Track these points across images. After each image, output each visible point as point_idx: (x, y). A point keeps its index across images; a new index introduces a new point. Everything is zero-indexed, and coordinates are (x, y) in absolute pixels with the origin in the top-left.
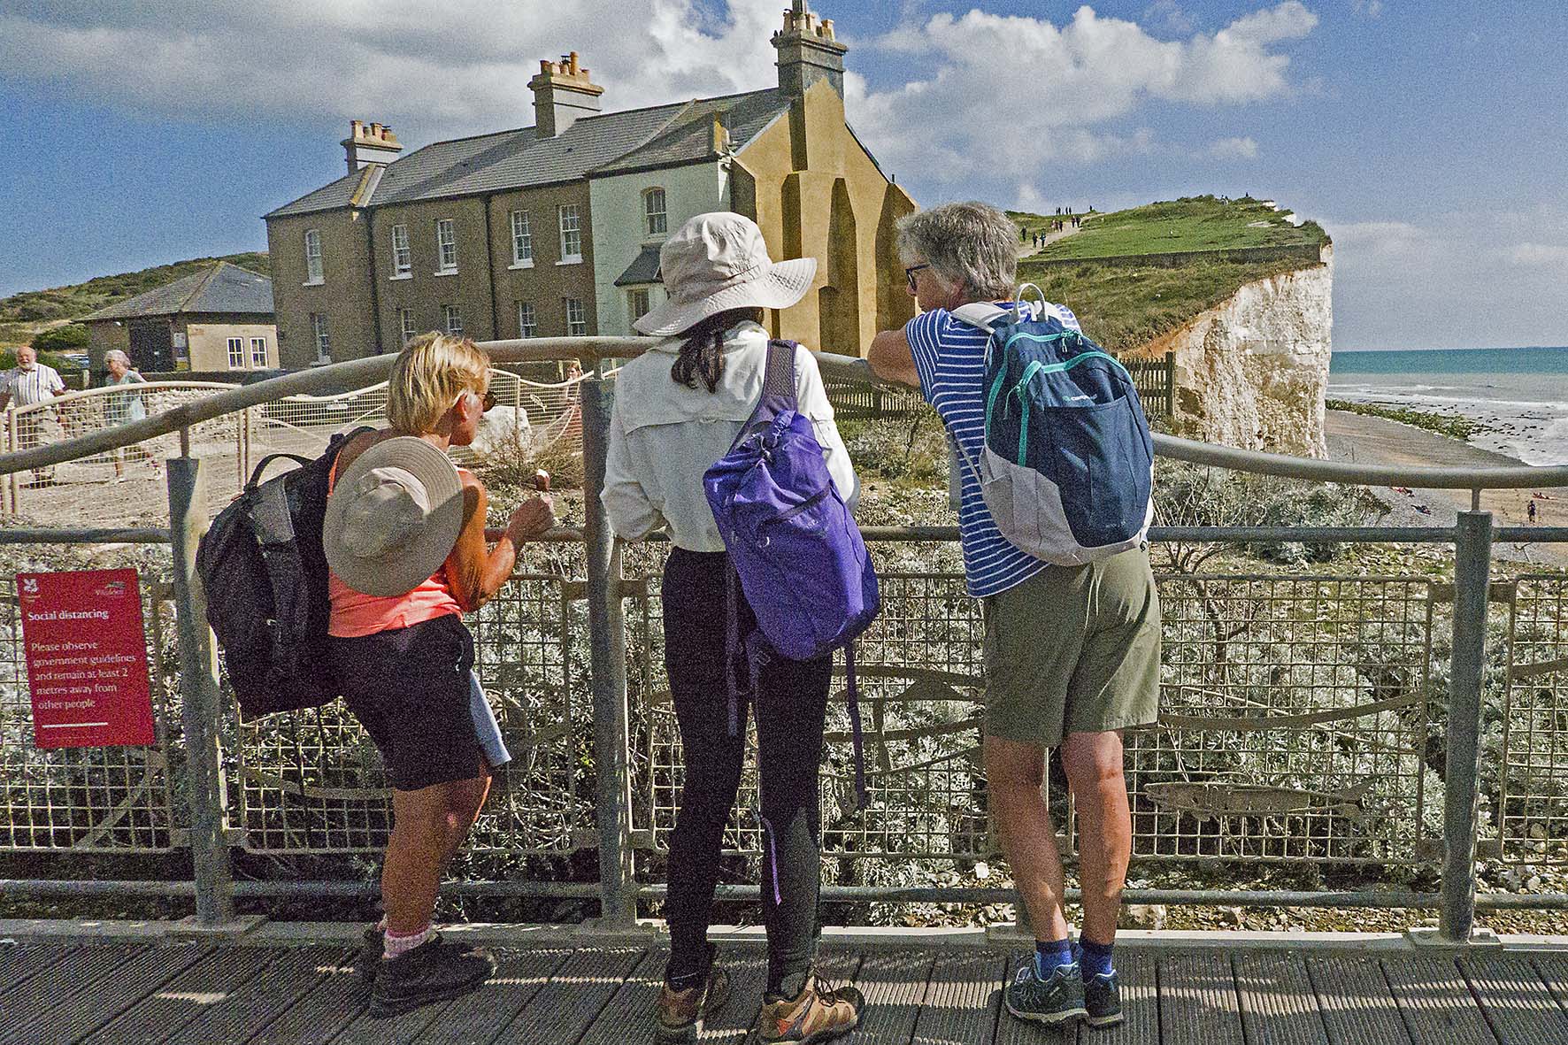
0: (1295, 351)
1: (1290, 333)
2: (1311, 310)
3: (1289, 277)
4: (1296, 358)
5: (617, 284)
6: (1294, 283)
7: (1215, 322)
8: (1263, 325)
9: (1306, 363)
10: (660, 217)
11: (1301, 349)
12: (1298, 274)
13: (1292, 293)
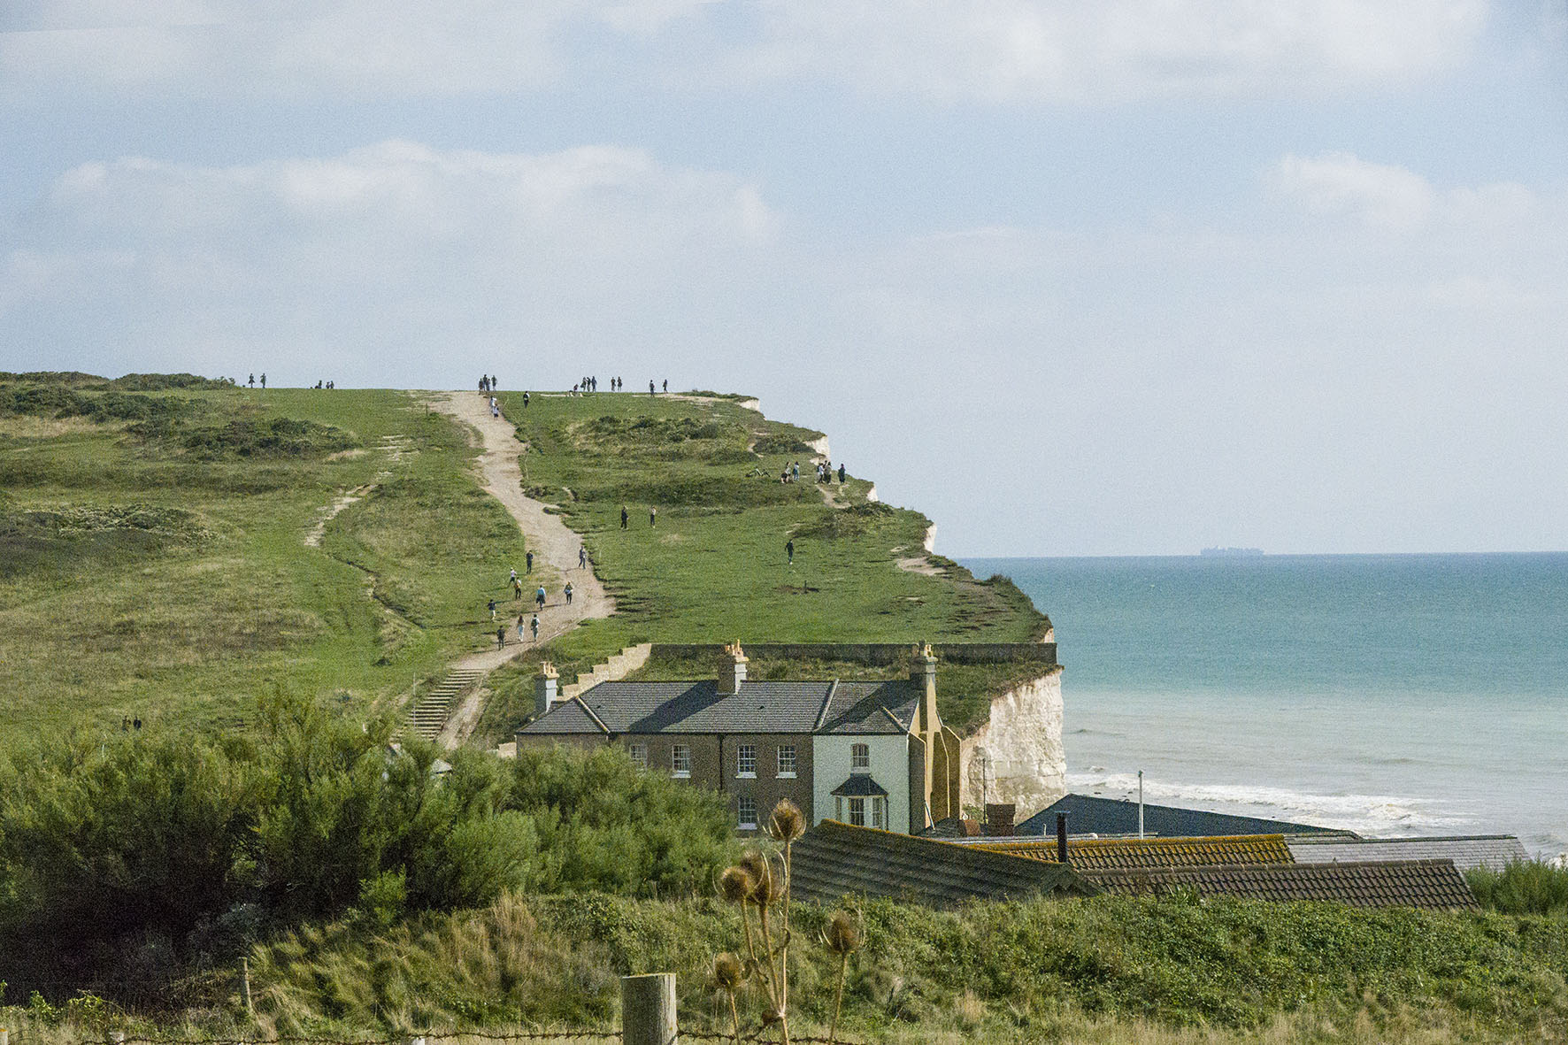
0: (1040, 773)
1: (1034, 752)
2: (1053, 724)
3: (1030, 688)
4: (1042, 780)
5: (831, 793)
6: (1035, 694)
7: (976, 749)
8: (1006, 744)
9: (1052, 786)
10: (866, 759)
11: (1046, 770)
12: (1038, 683)
13: (1034, 706)
